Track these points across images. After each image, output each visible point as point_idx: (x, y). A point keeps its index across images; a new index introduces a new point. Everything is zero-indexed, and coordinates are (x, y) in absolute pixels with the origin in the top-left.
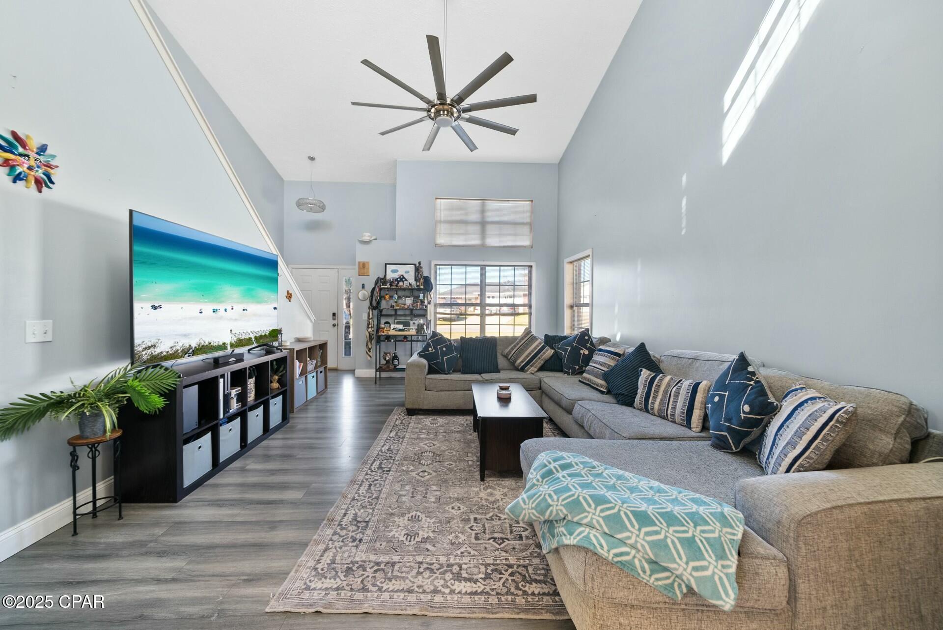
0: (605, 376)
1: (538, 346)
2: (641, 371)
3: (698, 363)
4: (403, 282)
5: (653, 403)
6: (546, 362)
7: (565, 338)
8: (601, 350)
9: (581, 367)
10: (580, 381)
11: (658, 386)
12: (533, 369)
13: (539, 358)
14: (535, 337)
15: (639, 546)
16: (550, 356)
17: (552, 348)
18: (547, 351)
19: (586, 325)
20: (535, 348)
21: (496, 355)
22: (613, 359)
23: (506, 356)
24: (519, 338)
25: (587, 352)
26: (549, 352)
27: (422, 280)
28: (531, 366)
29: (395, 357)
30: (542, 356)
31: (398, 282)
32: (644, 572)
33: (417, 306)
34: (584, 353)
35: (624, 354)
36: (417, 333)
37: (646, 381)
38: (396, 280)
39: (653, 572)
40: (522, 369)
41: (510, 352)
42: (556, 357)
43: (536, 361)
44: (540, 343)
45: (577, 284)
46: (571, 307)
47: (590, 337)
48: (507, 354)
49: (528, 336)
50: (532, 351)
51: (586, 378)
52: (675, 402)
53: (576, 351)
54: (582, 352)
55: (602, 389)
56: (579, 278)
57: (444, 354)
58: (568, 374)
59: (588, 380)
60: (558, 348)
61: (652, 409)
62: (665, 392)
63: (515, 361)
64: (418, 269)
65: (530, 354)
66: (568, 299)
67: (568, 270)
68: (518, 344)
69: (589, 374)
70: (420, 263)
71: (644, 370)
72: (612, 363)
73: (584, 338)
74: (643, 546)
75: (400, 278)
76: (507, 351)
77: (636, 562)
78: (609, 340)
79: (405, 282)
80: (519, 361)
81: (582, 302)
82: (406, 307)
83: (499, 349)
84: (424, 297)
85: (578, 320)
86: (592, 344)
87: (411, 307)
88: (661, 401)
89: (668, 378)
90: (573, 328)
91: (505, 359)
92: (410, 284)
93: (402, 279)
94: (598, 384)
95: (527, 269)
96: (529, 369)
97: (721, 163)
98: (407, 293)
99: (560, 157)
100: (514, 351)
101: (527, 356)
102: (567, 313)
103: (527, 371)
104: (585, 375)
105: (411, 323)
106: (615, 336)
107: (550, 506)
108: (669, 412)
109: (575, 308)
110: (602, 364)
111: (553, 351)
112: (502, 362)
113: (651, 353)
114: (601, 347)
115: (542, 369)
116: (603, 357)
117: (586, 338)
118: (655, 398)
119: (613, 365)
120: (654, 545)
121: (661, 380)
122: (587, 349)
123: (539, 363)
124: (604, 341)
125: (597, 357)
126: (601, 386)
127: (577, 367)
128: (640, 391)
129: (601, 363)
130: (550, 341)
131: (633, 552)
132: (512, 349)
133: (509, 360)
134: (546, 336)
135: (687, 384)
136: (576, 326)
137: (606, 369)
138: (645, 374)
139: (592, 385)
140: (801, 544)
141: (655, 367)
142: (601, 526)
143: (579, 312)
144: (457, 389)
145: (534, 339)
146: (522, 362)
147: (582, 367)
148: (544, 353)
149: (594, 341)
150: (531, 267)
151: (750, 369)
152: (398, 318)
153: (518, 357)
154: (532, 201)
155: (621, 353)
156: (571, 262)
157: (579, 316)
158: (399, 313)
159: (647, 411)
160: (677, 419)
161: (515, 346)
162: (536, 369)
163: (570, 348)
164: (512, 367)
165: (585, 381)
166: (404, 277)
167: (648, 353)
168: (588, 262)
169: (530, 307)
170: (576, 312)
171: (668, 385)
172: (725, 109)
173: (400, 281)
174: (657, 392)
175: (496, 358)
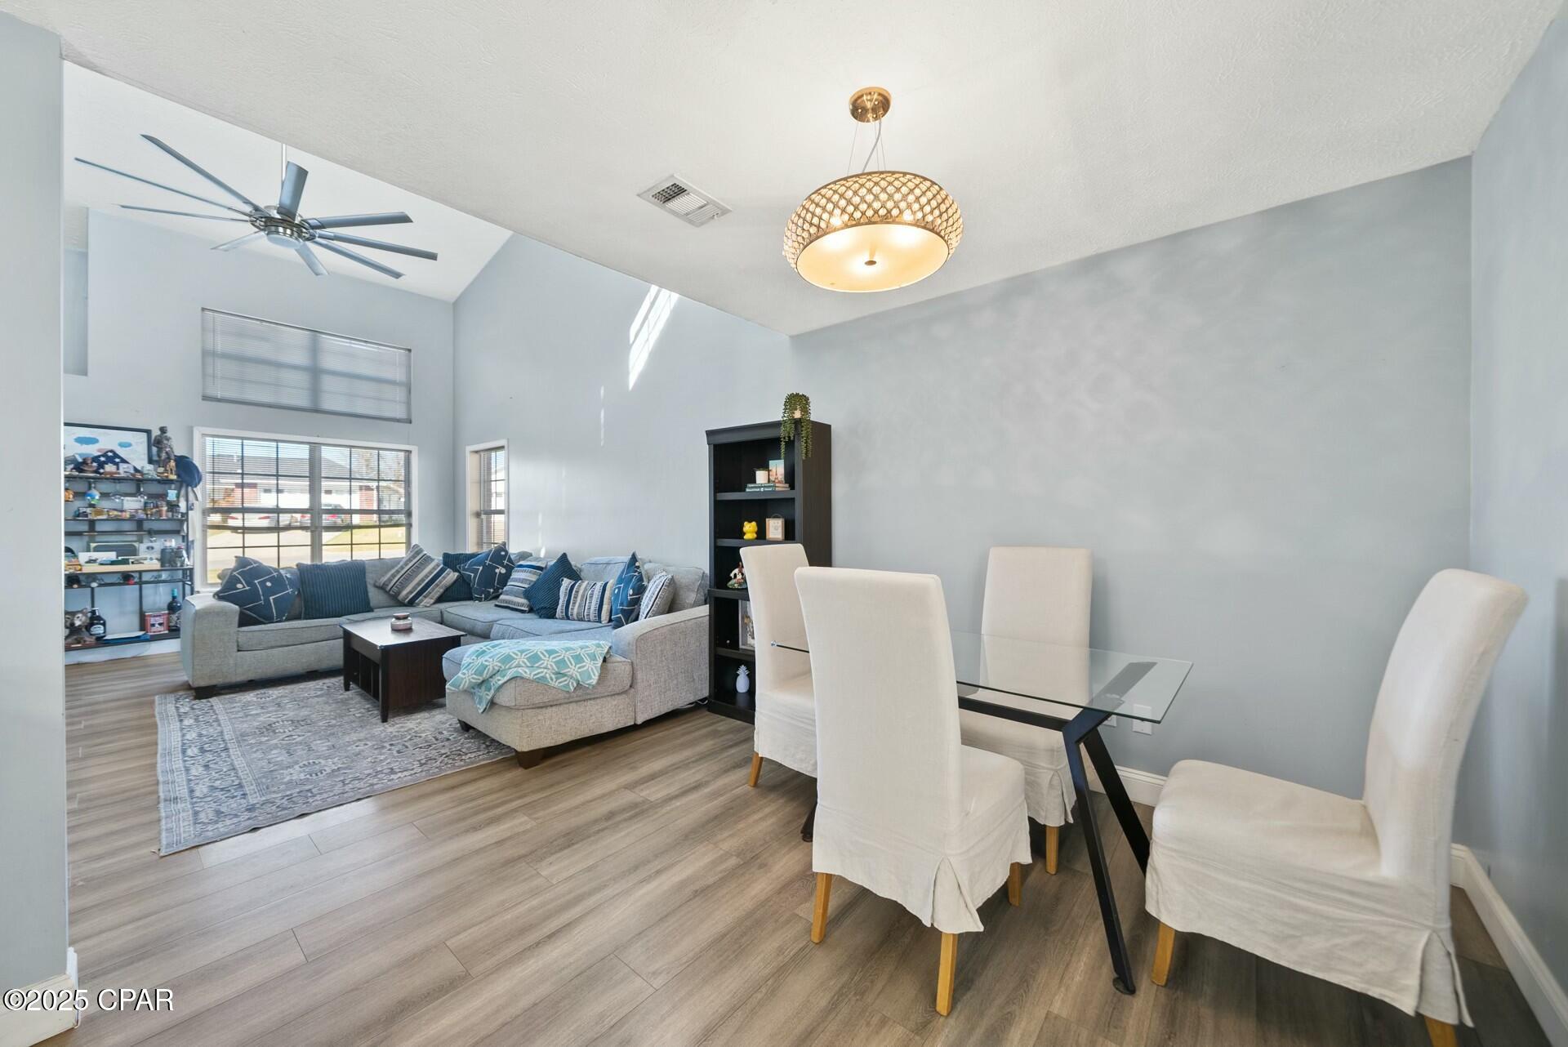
0: (527, 594)
1: (434, 569)
2: (562, 580)
3: (609, 567)
4: (117, 464)
5: (572, 609)
6: (447, 589)
7: (473, 556)
8: (521, 566)
9: (496, 590)
10: (496, 606)
11: (577, 592)
12: (429, 601)
13: (437, 585)
14: (429, 557)
15: (549, 666)
16: (452, 581)
17: (455, 570)
18: (448, 574)
19: (499, 538)
20: (430, 572)
21: (366, 587)
22: (534, 574)
23: (382, 588)
24: (404, 560)
25: (503, 571)
26: (451, 576)
27: (173, 463)
28: (425, 597)
29: (95, 619)
30: (441, 582)
31: (101, 465)
32: (552, 680)
33: (160, 513)
34: (500, 573)
35: (546, 567)
36: (162, 565)
37: (566, 589)
38: (95, 459)
39: (557, 679)
40: (411, 603)
41: (390, 580)
42: (463, 581)
43: (433, 590)
44: (438, 565)
45: (485, 482)
46: (478, 515)
47: (507, 552)
48: (384, 584)
49: (418, 558)
50: (427, 576)
51: (504, 600)
52: (590, 603)
53: (489, 571)
54: (497, 571)
55: (523, 608)
56: (489, 474)
57: (268, 592)
58: (480, 600)
59: (506, 602)
60: (464, 570)
61: (572, 615)
62: (583, 596)
63: (399, 593)
64: (157, 443)
65: (423, 580)
66: (472, 503)
67: (471, 465)
68: (402, 568)
69: (507, 595)
70: (163, 430)
71: (565, 579)
72: (534, 578)
73: (500, 555)
74: (551, 665)
75: (104, 455)
76: (385, 579)
77: (547, 675)
78: (531, 555)
79: (123, 466)
80: (404, 593)
81: (493, 508)
82: (127, 515)
83: (370, 580)
84: (178, 496)
85: (489, 532)
86: (510, 560)
87: (141, 515)
88: (579, 606)
89: (586, 582)
90: (480, 544)
91: (381, 591)
92: (136, 470)
93: (112, 457)
94: (519, 603)
95: (402, 455)
96: (421, 601)
97: (628, 387)
98: (129, 487)
99: (458, 295)
100: (396, 579)
101: (418, 584)
102: (471, 524)
103: (418, 604)
104: (502, 597)
105: (142, 547)
106: (539, 551)
107: (487, 666)
108: (585, 614)
109: (483, 517)
110: (523, 581)
111: (457, 574)
112: (375, 596)
113: (573, 563)
114: (521, 563)
115: (440, 600)
116: (525, 574)
117: (503, 553)
118: (574, 603)
119: (534, 579)
120: (557, 663)
121: (580, 586)
122: (503, 567)
123: (437, 591)
124: (524, 556)
125: (515, 575)
126: (522, 605)
127: (492, 590)
128: (561, 601)
129: (521, 578)
130: (451, 561)
131: (545, 670)
132: (394, 576)
133: (387, 593)
134: (446, 556)
135: (599, 586)
136: (485, 540)
137: (526, 586)
138: (566, 583)
139: (511, 606)
140: (638, 652)
141: (575, 576)
142: (525, 664)
143: (489, 522)
144: (304, 641)
145: (427, 560)
146: (411, 592)
147: (498, 589)
148: (444, 578)
149: (512, 557)
150: (409, 452)
151: (637, 564)
152: (98, 538)
153: (404, 587)
154: (410, 350)
155: (544, 566)
156: (477, 452)
157: (489, 527)
158: (99, 527)
159: (568, 618)
160: (592, 618)
161: (398, 572)
162: (432, 601)
163: (481, 568)
164: (392, 603)
165: (502, 604)
166: (116, 455)
167: (570, 564)
168: (501, 454)
169: (409, 514)
170: (484, 521)
171: (586, 589)
172: (631, 342)
173: (105, 463)
174: (576, 598)
175: (366, 592)
